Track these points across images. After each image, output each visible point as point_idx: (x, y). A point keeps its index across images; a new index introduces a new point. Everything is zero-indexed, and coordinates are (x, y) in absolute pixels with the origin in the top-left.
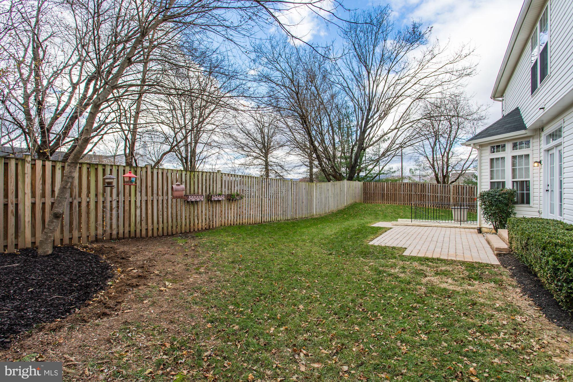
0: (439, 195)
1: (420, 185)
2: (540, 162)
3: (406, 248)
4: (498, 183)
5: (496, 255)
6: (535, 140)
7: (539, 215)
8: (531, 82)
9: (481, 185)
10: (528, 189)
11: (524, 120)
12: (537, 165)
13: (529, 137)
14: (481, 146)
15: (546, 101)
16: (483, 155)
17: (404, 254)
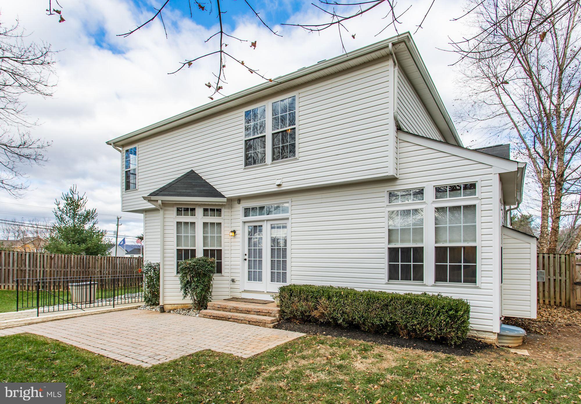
2: (234, 232)
3: (210, 350)
4: (186, 251)
5: (273, 328)
6: (226, 210)
7: (232, 283)
8: (243, 154)
9: (164, 253)
10: (220, 257)
11: (215, 187)
12: (233, 234)
13: (222, 205)
14: (165, 204)
15: (284, 180)
16: (166, 216)
17: (245, 356)
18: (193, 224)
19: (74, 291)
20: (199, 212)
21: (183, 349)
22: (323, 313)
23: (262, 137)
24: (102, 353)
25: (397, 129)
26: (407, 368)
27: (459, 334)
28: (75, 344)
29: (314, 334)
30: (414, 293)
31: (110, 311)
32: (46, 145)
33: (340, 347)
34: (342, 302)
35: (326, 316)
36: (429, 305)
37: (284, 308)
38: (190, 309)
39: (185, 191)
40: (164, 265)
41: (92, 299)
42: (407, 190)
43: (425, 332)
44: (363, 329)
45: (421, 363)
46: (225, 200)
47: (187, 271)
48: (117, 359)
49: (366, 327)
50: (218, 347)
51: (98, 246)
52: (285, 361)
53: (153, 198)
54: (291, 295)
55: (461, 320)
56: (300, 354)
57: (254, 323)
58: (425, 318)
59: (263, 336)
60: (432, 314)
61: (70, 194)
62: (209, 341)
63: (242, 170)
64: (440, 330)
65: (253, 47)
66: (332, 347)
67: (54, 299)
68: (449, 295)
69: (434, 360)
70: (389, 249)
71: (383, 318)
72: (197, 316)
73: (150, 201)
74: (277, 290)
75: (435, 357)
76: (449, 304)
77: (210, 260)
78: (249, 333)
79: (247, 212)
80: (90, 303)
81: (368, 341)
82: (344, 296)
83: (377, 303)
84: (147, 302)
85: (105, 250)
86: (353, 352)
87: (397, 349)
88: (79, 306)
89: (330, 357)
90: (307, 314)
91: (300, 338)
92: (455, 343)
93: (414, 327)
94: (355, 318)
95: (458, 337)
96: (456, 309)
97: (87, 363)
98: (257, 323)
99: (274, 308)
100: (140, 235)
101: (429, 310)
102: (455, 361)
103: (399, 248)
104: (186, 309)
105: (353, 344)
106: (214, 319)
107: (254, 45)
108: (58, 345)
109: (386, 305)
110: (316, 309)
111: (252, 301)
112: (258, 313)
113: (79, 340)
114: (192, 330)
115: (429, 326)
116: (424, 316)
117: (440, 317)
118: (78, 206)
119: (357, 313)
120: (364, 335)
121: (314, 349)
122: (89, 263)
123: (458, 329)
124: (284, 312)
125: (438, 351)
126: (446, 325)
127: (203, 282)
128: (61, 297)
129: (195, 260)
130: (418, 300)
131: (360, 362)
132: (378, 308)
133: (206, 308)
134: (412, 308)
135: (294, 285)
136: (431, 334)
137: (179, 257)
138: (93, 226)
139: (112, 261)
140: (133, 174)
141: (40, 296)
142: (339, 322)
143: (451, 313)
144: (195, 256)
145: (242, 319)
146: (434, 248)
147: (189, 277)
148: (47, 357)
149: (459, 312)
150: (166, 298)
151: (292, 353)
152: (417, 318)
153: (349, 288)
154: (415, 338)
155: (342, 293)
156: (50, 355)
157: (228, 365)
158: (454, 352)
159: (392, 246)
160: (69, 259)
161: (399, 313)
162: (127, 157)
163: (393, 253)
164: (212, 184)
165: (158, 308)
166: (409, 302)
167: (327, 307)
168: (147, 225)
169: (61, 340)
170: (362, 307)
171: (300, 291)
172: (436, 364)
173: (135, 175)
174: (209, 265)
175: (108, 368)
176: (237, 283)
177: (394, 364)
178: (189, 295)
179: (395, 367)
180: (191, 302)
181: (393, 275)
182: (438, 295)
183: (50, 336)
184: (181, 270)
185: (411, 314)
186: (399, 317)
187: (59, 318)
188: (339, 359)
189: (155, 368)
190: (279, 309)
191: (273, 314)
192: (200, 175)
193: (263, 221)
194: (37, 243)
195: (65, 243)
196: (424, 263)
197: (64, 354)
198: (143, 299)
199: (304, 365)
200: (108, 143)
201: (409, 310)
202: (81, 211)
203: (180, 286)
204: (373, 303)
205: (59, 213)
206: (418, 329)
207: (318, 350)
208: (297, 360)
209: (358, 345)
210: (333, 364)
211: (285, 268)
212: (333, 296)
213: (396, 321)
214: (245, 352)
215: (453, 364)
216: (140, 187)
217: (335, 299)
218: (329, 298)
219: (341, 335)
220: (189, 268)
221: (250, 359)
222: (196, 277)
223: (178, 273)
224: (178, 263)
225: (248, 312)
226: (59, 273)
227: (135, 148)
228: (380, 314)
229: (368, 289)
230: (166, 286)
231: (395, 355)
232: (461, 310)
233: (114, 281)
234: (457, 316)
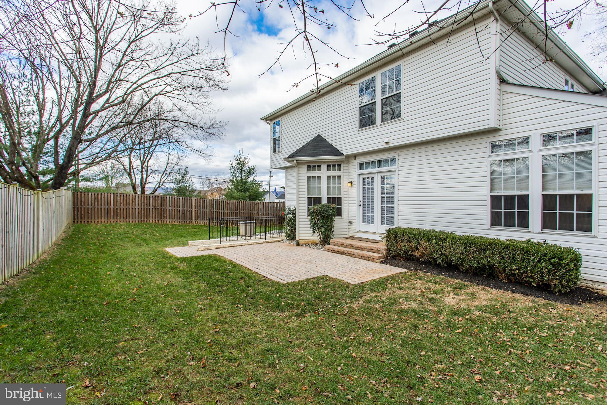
0: (181, 209)
1: (160, 198)
2: (351, 183)
3: (327, 276)
4: (315, 199)
5: (380, 263)
6: (345, 165)
7: (349, 224)
8: (358, 119)
9: (298, 200)
10: (340, 204)
11: (336, 147)
12: (350, 184)
13: (342, 162)
14: (299, 163)
15: (391, 138)
16: (300, 172)
17: (352, 283)
18: (319, 177)
19: (242, 228)
20: (324, 167)
21: (308, 273)
22: (424, 253)
23: (372, 103)
24: (257, 271)
25: (500, 82)
26: (497, 308)
27: (564, 282)
28: (241, 264)
29: (415, 271)
30: (516, 239)
31: (263, 243)
32: (224, 124)
33: (435, 283)
34: (441, 244)
35: (426, 256)
36: (529, 251)
37: (390, 247)
38: (317, 244)
39: (313, 152)
40: (298, 209)
41: (252, 234)
42: (511, 140)
43: (525, 277)
44: (461, 270)
45: (515, 305)
46: (343, 157)
47: (314, 215)
48: (265, 276)
49: (464, 268)
50: (333, 274)
51: (257, 194)
52: (384, 290)
53: (291, 159)
54: (396, 236)
55: (566, 269)
56: (397, 286)
57: (365, 258)
58: (524, 264)
59: (370, 269)
60: (532, 260)
61: (239, 156)
62: (328, 269)
63: (357, 132)
64: (541, 276)
65: (336, 67)
66: (427, 283)
67: (230, 232)
68: (557, 243)
69: (530, 304)
70: (492, 196)
71: (480, 261)
72: (322, 249)
73: (288, 161)
74: (384, 232)
75: (533, 301)
76: (552, 251)
77: (332, 205)
78: (360, 266)
79: (361, 166)
80: (251, 236)
81: (466, 281)
82: (442, 239)
83: (474, 247)
84: (288, 237)
85: (262, 196)
86: (447, 289)
87: (493, 291)
88: (244, 238)
89: (424, 290)
90: (409, 253)
91: (402, 273)
92: (560, 291)
93: (513, 272)
94: (453, 260)
95: (562, 285)
96: (561, 257)
97: (248, 276)
98: (367, 258)
99: (382, 246)
100: (284, 185)
101: (528, 256)
102: (554, 307)
103: (502, 196)
104: (314, 244)
105: (450, 282)
106: (335, 253)
107: (337, 65)
108: (232, 263)
109: (483, 249)
110: (418, 249)
111: (364, 240)
112: (369, 250)
113: (243, 261)
114: (317, 260)
115: (529, 272)
116: (523, 261)
117: (541, 264)
118: (244, 164)
119: (454, 255)
120: (462, 275)
121: (411, 283)
122: (251, 206)
123: (562, 277)
124: (390, 250)
125: (539, 297)
126: (549, 272)
127: (327, 223)
128: (234, 231)
129: (320, 206)
130: (517, 246)
131: (451, 297)
132: (476, 252)
133: (329, 244)
134: (510, 253)
135: (399, 228)
136: (531, 280)
137: (309, 204)
138: (254, 179)
139: (266, 205)
140: (278, 140)
141: (222, 230)
142: (438, 262)
143: (553, 260)
144: (321, 203)
145: (356, 254)
146: (541, 196)
147: (316, 219)
148: (226, 270)
149: (564, 261)
150: (300, 235)
151: (392, 284)
152: (516, 264)
153: (450, 232)
154: (515, 282)
155: (441, 236)
156: (227, 269)
157: (339, 287)
158: (558, 300)
159: (495, 193)
160: (239, 203)
161: (496, 258)
162: (274, 128)
163: (495, 201)
164: (333, 145)
165: (294, 242)
166: (507, 248)
167: (427, 248)
168: (288, 178)
169: (234, 260)
170: (459, 250)
171: (403, 234)
172: (531, 308)
173: (279, 140)
174: (331, 210)
175: (260, 281)
176: (354, 224)
177: (485, 303)
178: (317, 233)
179: (485, 306)
180: (318, 238)
181: (495, 221)
182: (544, 243)
183: (227, 257)
184: (311, 214)
185: (510, 259)
186: (496, 261)
187: (232, 245)
188: (432, 293)
189: (288, 284)
190: (386, 247)
191: (381, 252)
192: (325, 138)
193: (375, 173)
194: (219, 191)
195: (236, 191)
196: (530, 211)
197: (234, 269)
198: (285, 235)
199: (399, 295)
200: (262, 119)
201: (507, 255)
202: (246, 168)
203: (310, 226)
204: (471, 247)
205: (233, 170)
206: (517, 274)
207: (415, 284)
208: (394, 290)
209: (454, 283)
210: (425, 296)
211: (393, 213)
212: (433, 238)
213: (494, 265)
214: (354, 280)
215: (551, 310)
216: (282, 150)
217: (434, 241)
218: (429, 240)
219: (439, 274)
220: (316, 212)
221: (356, 286)
222: (321, 219)
223: (308, 215)
224: (308, 207)
225: (361, 249)
226: (233, 214)
227: (279, 121)
228: (477, 258)
229: (469, 234)
230: (300, 226)
231: (489, 295)
232: (566, 259)
233: (266, 221)
234: (561, 264)
